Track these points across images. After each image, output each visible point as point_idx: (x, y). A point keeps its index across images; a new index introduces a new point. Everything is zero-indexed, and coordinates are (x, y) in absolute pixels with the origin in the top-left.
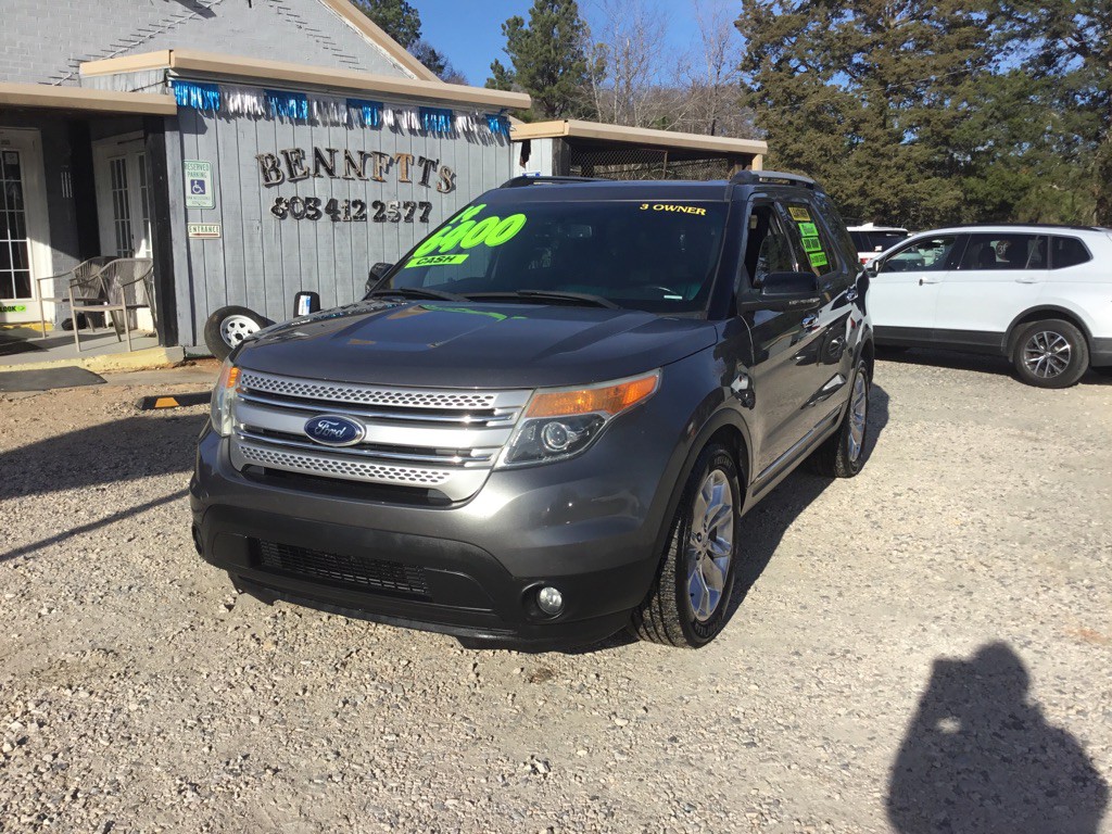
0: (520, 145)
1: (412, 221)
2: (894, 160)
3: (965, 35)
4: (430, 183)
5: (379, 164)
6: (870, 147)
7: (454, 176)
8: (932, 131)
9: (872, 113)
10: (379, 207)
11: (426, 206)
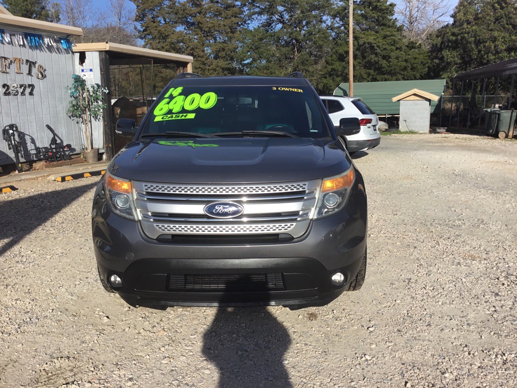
0: (78, 54)
1: (25, 95)
2: (211, 66)
3: (235, 11)
4: (33, 74)
5: (4, 64)
6: (200, 60)
7: (45, 70)
8: (226, 54)
9: (199, 44)
10: (6, 88)
11: (32, 86)
